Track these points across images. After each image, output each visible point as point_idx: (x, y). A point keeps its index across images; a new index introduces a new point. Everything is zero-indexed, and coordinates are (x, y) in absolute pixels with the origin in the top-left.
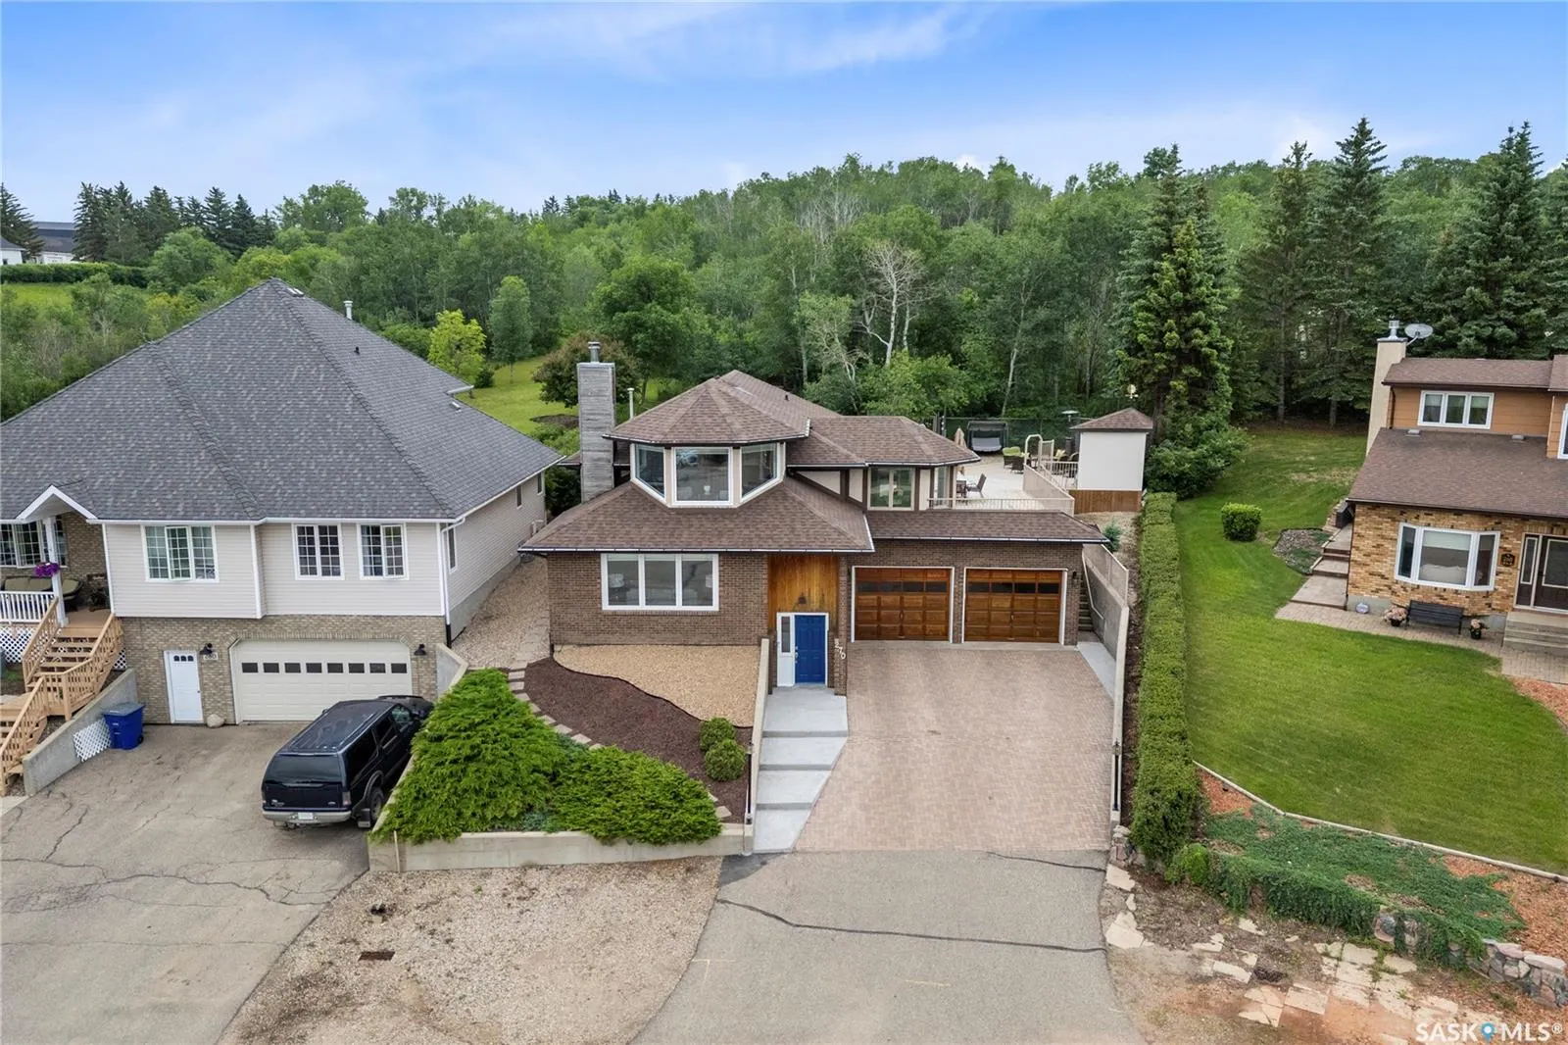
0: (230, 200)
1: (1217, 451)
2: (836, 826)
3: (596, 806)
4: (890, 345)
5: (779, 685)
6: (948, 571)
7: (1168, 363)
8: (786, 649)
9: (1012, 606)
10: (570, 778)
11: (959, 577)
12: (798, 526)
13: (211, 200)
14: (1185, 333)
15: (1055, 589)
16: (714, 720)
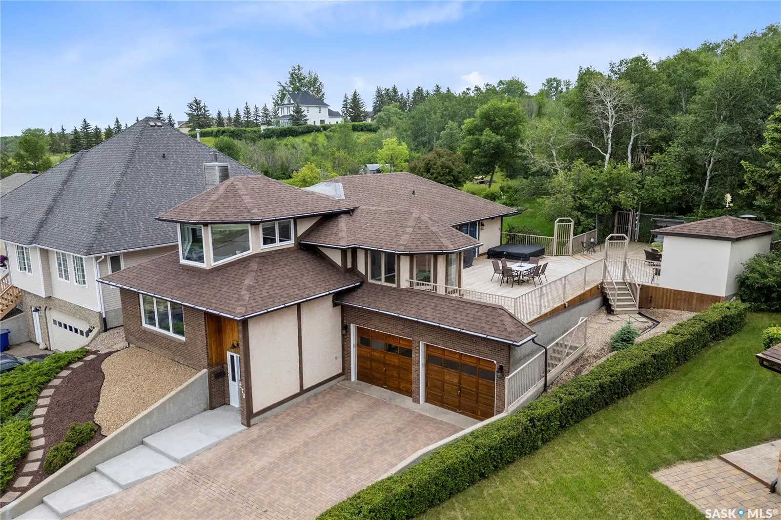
0: (444, 90)
4: (608, 156)
5: (231, 403)
6: (411, 342)
8: (234, 379)
11: (415, 348)
13: (435, 91)
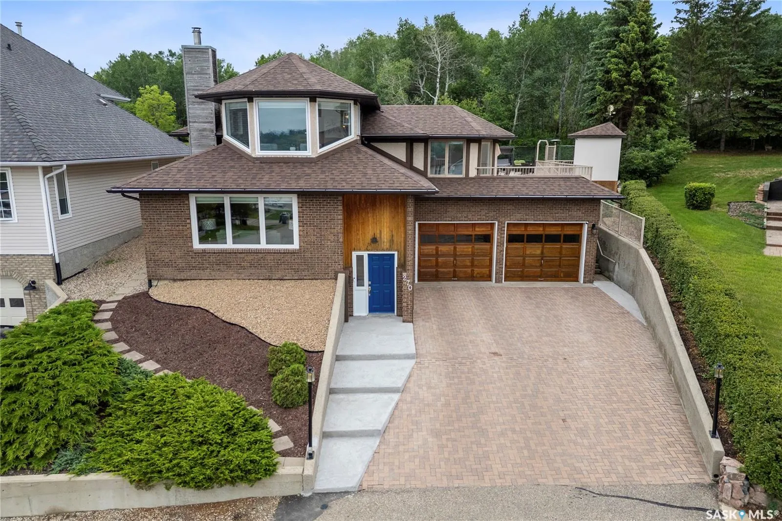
1: (669, 153)
2: (407, 456)
3: (138, 442)
4: (436, 99)
5: (355, 314)
6: (492, 225)
7: (633, 93)
8: (360, 283)
9: (542, 253)
10: (121, 409)
11: (501, 229)
12: (370, 172)
14: (646, 70)
15: (575, 239)
16: (285, 345)
